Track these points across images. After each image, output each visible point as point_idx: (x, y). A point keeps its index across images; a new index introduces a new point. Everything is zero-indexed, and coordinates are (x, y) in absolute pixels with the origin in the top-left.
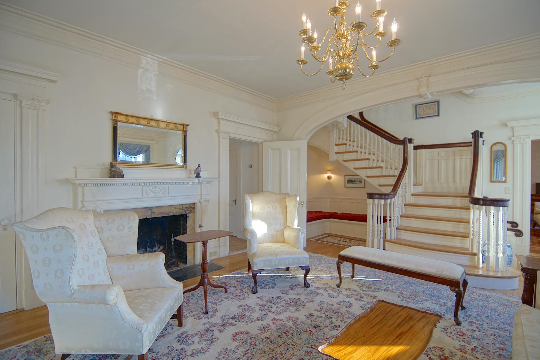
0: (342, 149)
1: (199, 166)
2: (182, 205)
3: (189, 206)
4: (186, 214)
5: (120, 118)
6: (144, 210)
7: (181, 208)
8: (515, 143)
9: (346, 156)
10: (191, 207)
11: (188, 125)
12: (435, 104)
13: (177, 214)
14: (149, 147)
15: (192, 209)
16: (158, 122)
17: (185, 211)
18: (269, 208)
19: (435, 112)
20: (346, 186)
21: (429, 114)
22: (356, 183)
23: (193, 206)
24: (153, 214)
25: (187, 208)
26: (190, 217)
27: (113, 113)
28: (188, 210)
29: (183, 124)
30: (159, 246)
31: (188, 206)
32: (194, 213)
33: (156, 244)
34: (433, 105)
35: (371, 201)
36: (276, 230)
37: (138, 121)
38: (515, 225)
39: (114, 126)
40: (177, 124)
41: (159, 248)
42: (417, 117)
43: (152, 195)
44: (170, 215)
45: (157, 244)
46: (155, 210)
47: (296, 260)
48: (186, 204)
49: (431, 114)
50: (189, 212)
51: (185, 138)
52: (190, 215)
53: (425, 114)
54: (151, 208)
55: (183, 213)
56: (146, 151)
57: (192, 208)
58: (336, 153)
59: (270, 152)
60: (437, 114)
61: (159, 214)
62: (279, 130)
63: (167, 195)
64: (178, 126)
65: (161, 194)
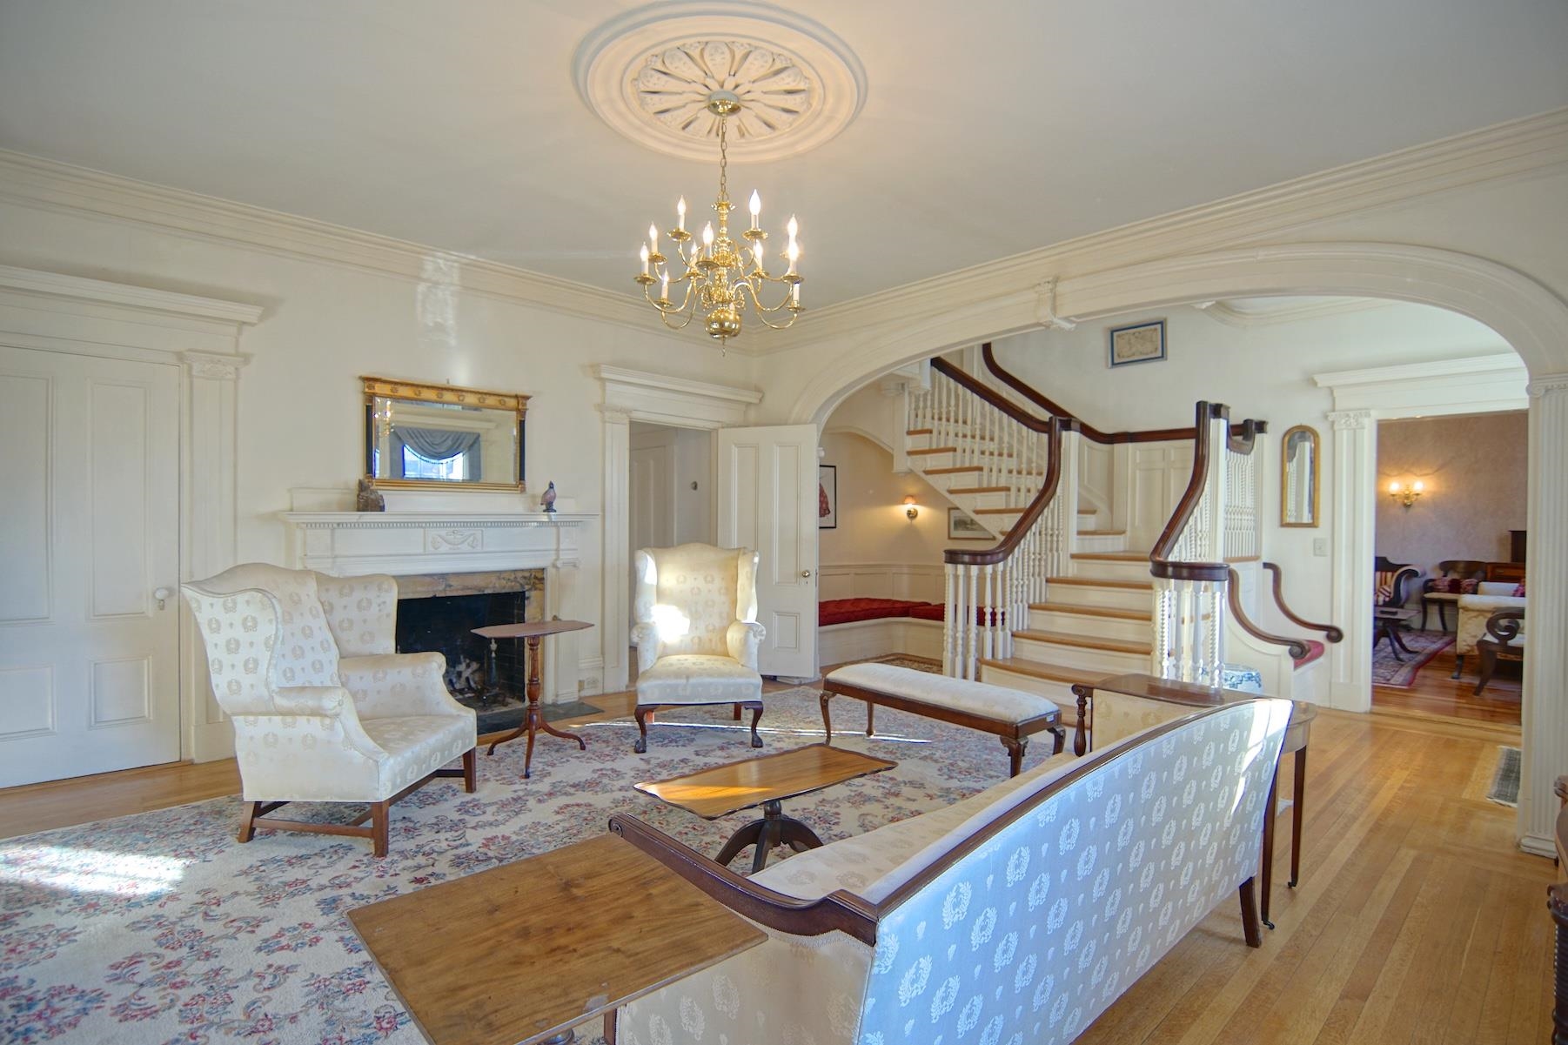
0: (922, 442)
1: (551, 486)
2: (515, 571)
3: (531, 575)
4: (524, 592)
5: (379, 388)
6: (428, 579)
7: (512, 577)
8: (1336, 427)
9: (932, 462)
10: (536, 578)
11: (527, 398)
12: (1156, 329)
13: (503, 591)
14: (479, 436)
15: (537, 581)
16: (460, 393)
17: (522, 586)
18: (695, 579)
19: (1156, 349)
20: (952, 536)
21: (1141, 353)
22: (974, 527)
23: (539, 575)
24: (448, 589)
25: (525, 578)
26: (532, 599)
27: (363, 379)
28: (527, 584)
29: (516, 397)
30: (468, 661)
31: (527, 574)
32: (542, 590)
33: (462, 657)
34: (1151, 330)
35: (949, 568)
36: (711, 628)
37: (417, 393)
38: (1334, 634)
39: (367, 406)
40: (502, 395)
41: (468, 666)
42: (1116, 361)
43: (445, 548)
44: (486, 592)
45: (465, 658)
46: (453, 581)
47: (732, 689)
48: (522, 570)
49: (1147, 354)
50: (530, 587)
51: (522, 426)
52: (533, 595)
53: (1134, 354)
54: (443, 576)
55: (518, 589)
56: (472, 446)
57: (537, 578)
58: (910, 453)
59: (735, 451)
60: (1160, 355)
61: (462, 590)
62: (761, 400)
63: (479, 549)
64: (506, 399)
65: (465, 547)
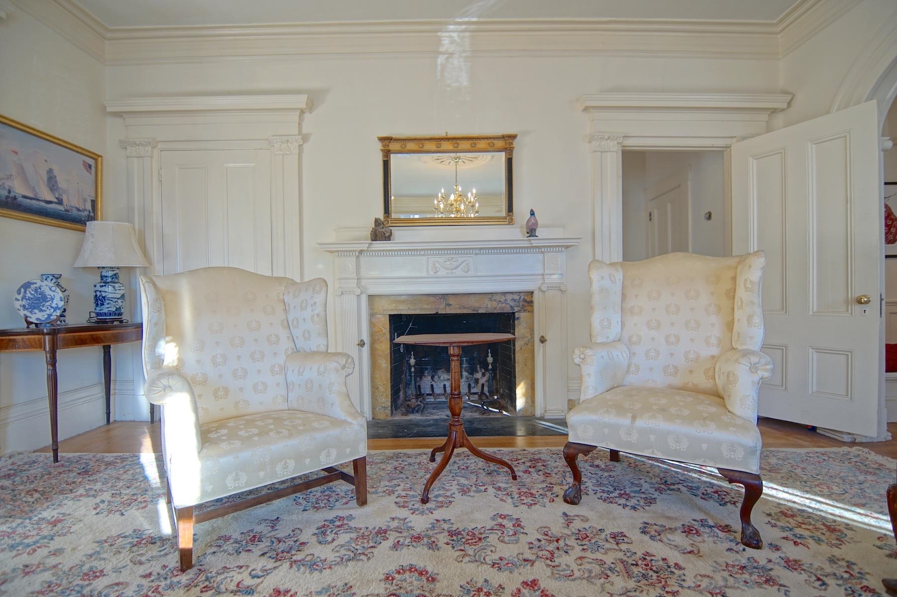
1: (532, 213)
2: (506, 294)
3: (520, 298)
4: (514, 313)
5: (393, 146)
6: (432, 299)
7: (503, 299)
10: (525, 301)
11: (513, 137)
13: (495, 311)
15: (526, 304)
16: (454, 141)
17: (512, 307)
23: (528, 299)
24: (447, 307)
25: (514, 300)
26: (522, 319)
27: (382, 139)
28: (517, 306)
29: (503, 137)
30: (483, 371)
31: (516, 297)
32: (532, 312)
33: (478, 366)
37: (421, 146)
39: (384, 161)
40: (490, 138)
41: (484, 375)
43: (443, 272)
44: (479, 312)
45: (481, 368)
46: (451, 301)
47: (705, 446)
48: (512, 293)
50: (519, 309)
51: (509, 163)
52: (523, 316)
54: (444, 296)
55: (508, 310)
57: (527, 300)
59: (753, 166)
61: (459, 308)
63: (471, 273)
64: (495, 142)
65: (459, 272)
